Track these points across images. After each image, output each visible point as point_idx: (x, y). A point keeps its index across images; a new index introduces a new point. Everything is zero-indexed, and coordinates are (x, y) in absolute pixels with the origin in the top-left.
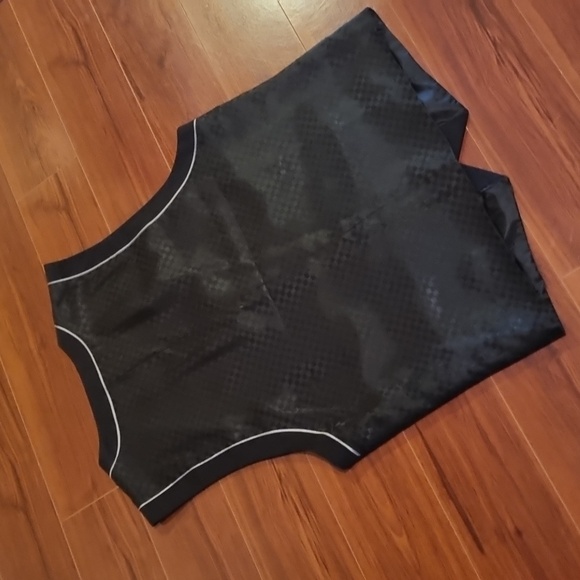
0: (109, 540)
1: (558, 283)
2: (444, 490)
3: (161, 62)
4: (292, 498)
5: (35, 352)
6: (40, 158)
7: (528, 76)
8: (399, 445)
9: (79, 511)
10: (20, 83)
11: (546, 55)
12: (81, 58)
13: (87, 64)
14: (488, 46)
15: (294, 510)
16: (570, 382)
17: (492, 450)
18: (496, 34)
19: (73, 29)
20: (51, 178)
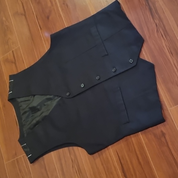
0: (19, 172)
1: (168, 110)
2: (123, 174)
3: (48, 18)
4: (75, 168)
5: (2, 108)
6: (8, 45)
7: (166, 37)
8: (108, 150)
9: (10, 161)
10: (4, 19)
11: (173, 31)
12: (23, 13)
13: (25, 15)
14: (154, 25)
15: (76, 172)
16: (168, 144)
17: (140, 163)
18: (157, 22)
19: (22, 3)
20: (11, 51)
